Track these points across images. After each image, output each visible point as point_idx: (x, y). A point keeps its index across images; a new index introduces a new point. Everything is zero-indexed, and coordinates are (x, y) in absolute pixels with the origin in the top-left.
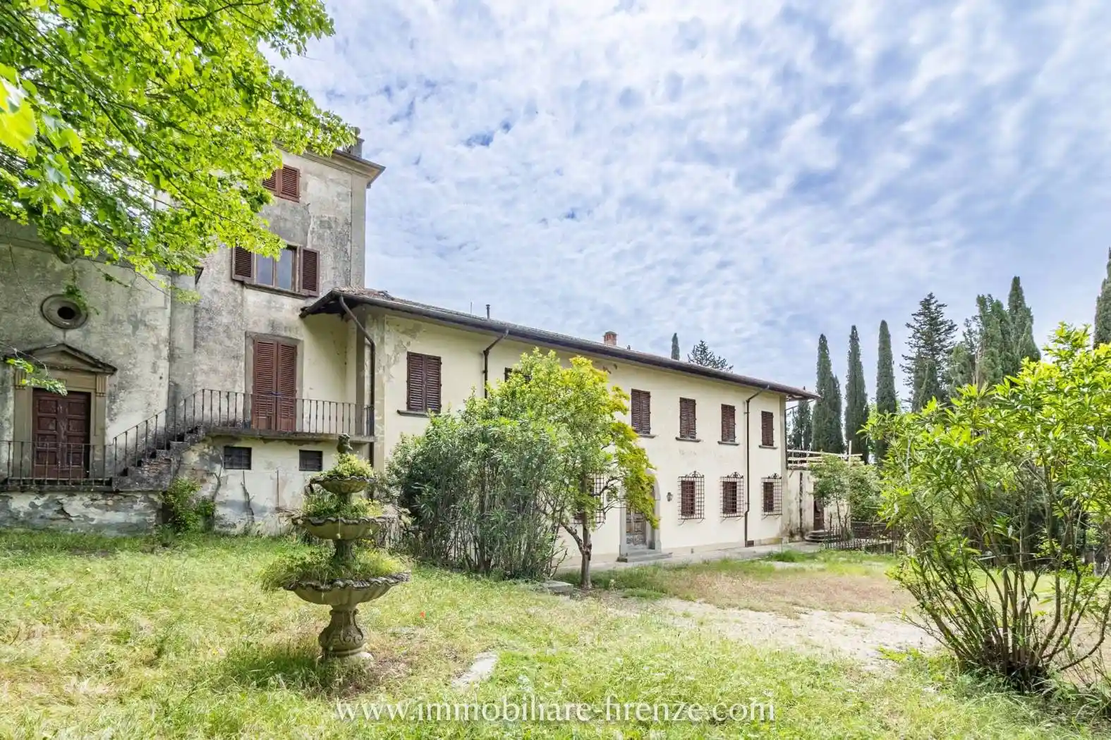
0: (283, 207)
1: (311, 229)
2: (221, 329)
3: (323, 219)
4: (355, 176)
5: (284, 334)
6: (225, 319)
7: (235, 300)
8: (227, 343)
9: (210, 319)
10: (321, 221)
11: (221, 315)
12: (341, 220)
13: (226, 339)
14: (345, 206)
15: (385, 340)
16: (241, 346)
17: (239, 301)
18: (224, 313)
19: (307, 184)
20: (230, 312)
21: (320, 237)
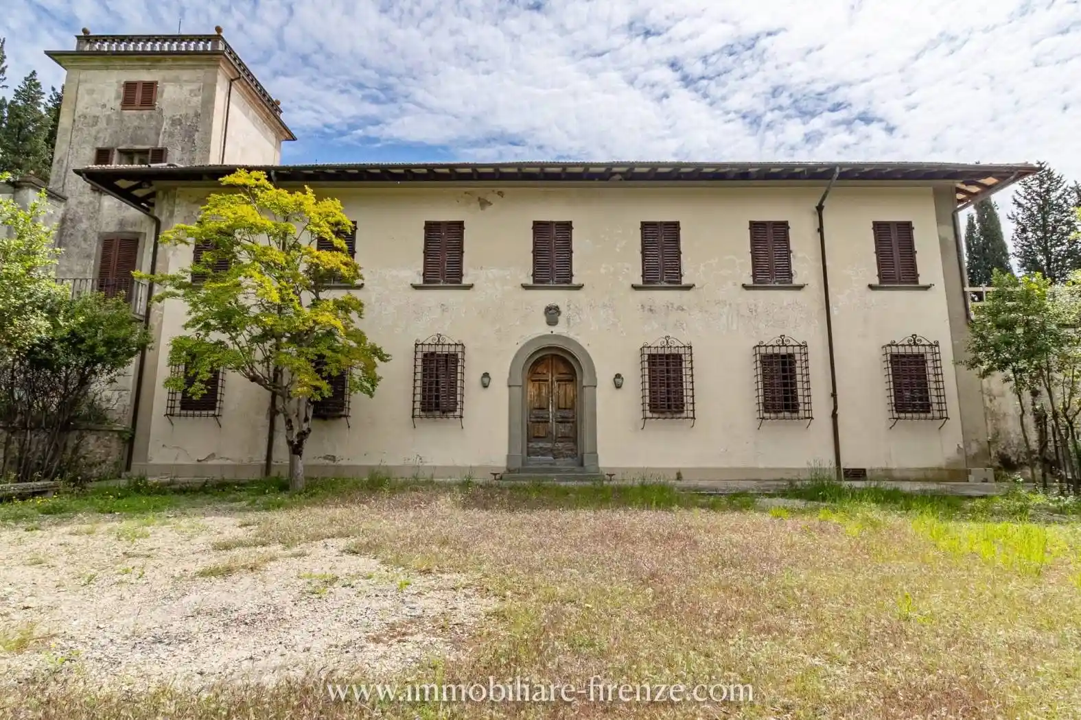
0: (140, 117)
1: (163, 130)
2: (80, 234)
3: (175, 118)
4: (207, 69)
5: (130, 229)
6: (84, 225)
7: (94, 208)
8: (84, 245)
9: (73, 227)
10: (173, 120)
11: (82, 222)
12: (191, 113)
13: (83, 242)
14: (197, 100)
15: (176, 213)
16: (94, 248)
17: (97, 207)
18: (84, 221)
19: (163, 91)
20: (90, 218)
21: (171, 135)
